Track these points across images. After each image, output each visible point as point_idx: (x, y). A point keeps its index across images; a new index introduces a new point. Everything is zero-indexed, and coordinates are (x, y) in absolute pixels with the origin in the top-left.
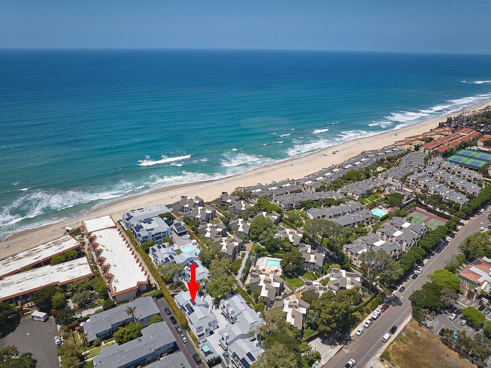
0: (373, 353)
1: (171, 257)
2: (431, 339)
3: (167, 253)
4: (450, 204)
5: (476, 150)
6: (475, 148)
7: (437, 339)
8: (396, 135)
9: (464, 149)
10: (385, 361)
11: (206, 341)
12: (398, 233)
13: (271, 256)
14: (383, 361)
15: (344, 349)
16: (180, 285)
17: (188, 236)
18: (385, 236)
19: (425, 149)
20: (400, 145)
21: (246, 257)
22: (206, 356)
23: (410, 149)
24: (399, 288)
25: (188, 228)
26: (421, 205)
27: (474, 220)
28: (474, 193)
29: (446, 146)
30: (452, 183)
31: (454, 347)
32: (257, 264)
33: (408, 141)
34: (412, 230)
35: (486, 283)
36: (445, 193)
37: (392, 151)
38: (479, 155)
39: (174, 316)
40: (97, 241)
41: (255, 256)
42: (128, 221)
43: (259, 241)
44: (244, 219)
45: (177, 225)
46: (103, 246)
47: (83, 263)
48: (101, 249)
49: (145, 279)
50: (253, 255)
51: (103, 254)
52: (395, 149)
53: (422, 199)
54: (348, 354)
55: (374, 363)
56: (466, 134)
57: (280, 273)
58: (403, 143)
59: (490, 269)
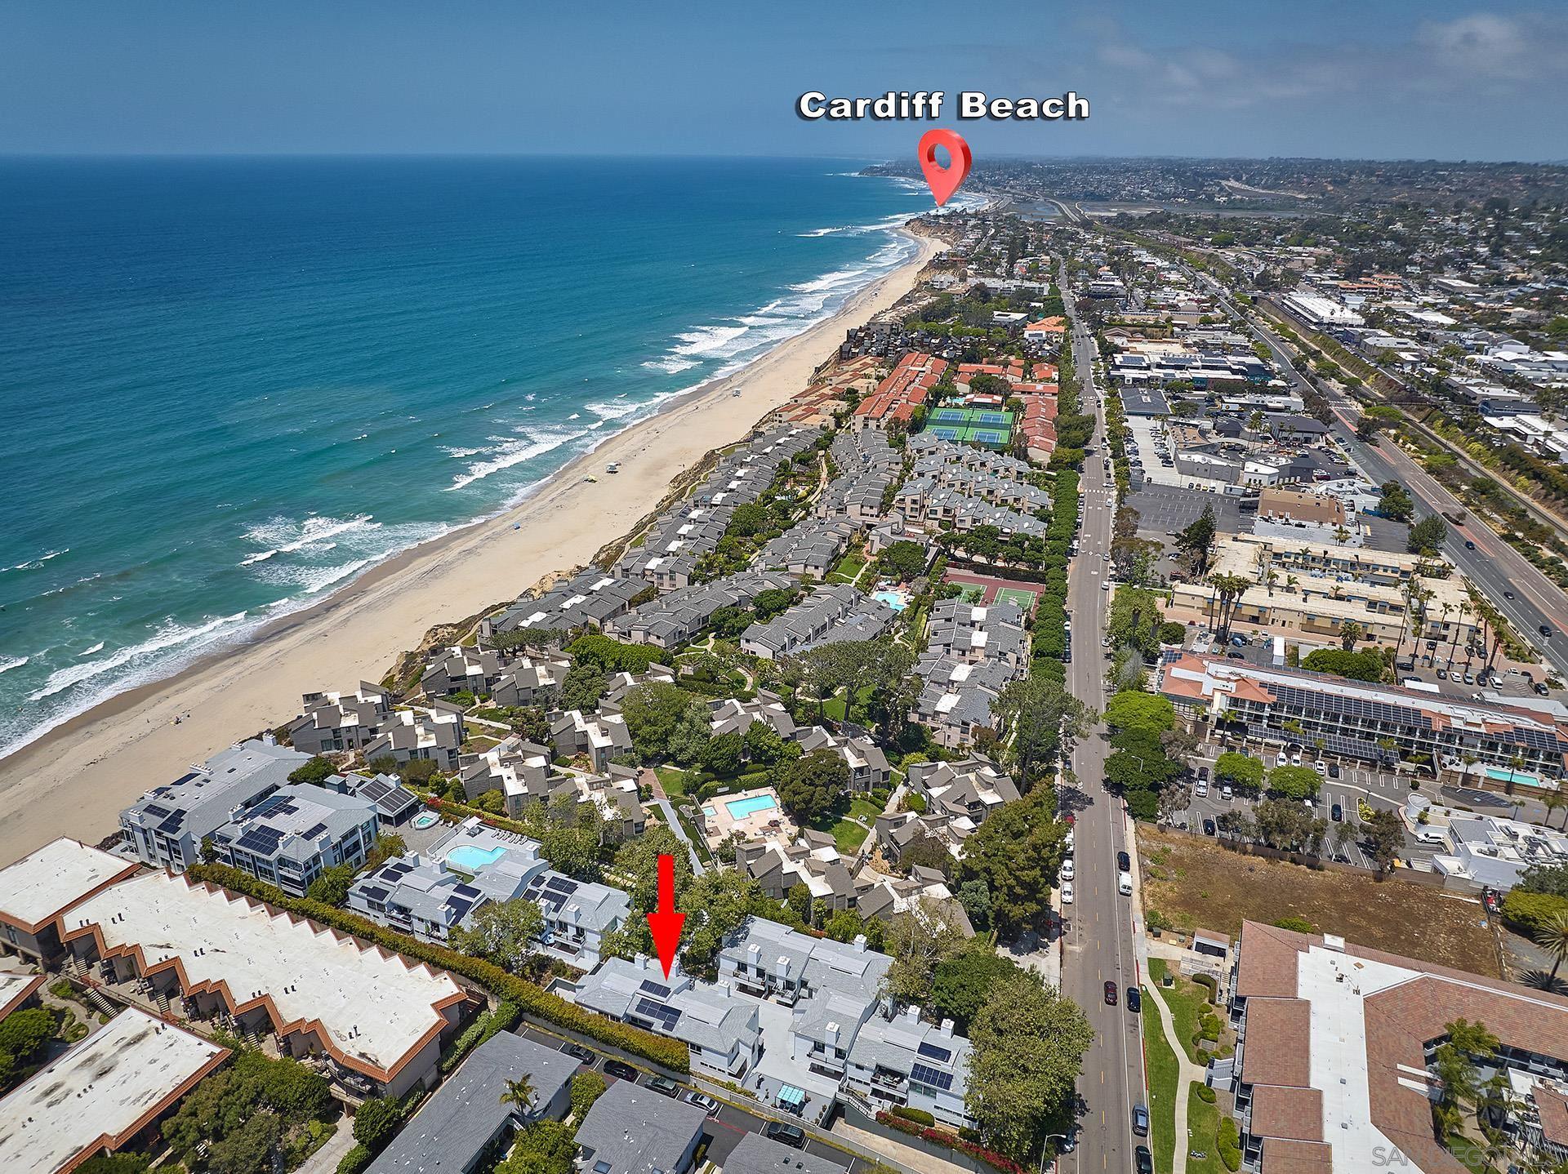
0: (1128, 929)
1: (461, 889)
2: (1200, 852)
3: (437, 884)
4: (1018, 541)
5: (961, 404)
6: (961, 401)
7: (1210, 846)
9: (936, 406)
10: (1164, 933)
11: (762, 1079)
12: (979, 638)
13: (727, 789)
14: (1158, 935)
15: (1068, 948)
17: (431, 816)
19: (866, 418)
20: (797, 418)
21: (671, 814)
23: (825, 424)
24: (1059, 766)
25: (415, 793)
26: (957, 562)
27: (1075, 570)
28: (1042, 507)
29: (907, 407)
30: (990, 492)
31: (1250, 848)
32: (708, 825)
33: (804, 404)
34: (1005, 621)
35: (1218, 695)
36: (994, 518)
37: (791, 436)
38: (978, 415)
39: (614, 1058)
40: (116, 937)
41: (692, 803)
42: (175, 830)
43: (669, 758)
44: (581, 708)
45: (374, 792)
46: (162, 947)
47: (141, 1031)
48: (164, 959)
49: (446, 987)
50: (685, 802)
51: (196, 973)
52: (793, 432)
53: (958, 543)
54: (1085, 954)
55: (1146, 947)
56: (922, 368)
57: (789, 828)
58: (798, 412)
59: (1205, 663)
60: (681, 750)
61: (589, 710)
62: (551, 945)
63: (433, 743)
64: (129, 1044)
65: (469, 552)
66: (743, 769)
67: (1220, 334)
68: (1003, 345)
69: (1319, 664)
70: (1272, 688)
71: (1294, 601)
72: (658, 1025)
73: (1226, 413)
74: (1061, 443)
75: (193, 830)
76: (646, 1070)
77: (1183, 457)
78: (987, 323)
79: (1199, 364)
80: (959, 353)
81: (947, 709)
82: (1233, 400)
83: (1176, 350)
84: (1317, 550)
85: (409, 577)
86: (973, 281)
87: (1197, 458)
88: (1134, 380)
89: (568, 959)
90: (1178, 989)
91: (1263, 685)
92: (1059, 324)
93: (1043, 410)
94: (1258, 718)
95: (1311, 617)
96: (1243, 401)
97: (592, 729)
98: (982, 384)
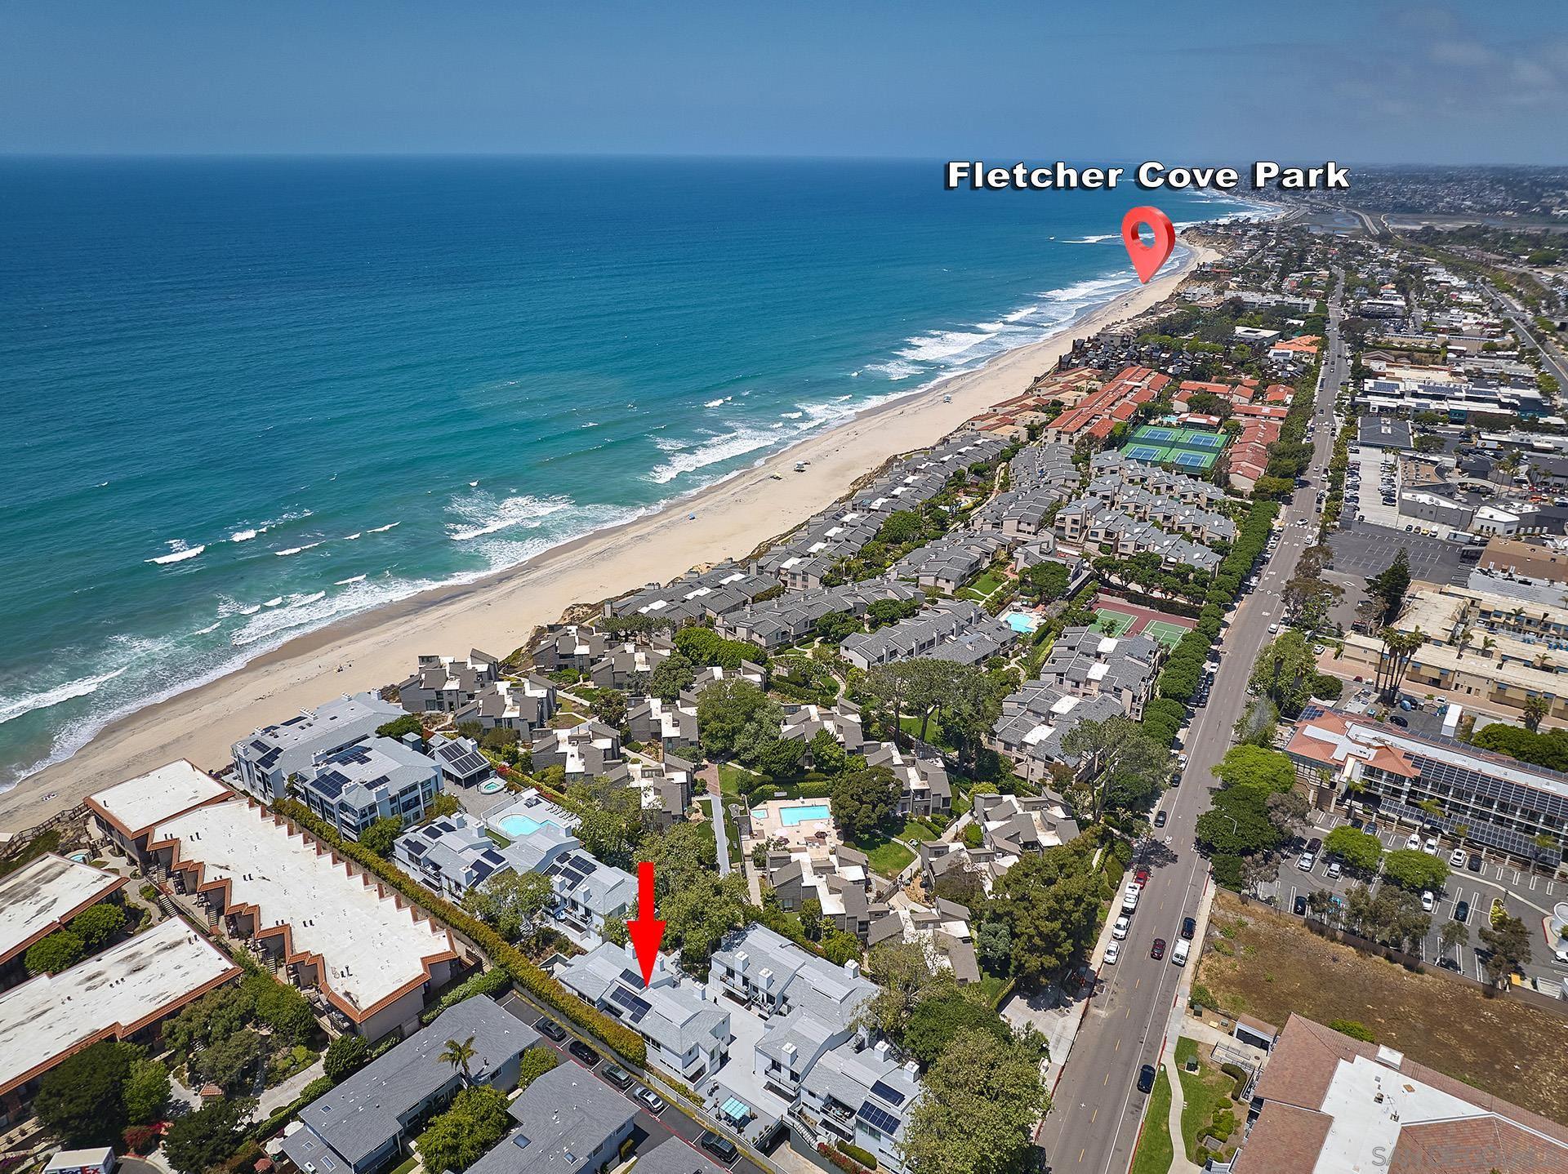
0: (1167, 1002)
1: (489, 855)
2: (1281, 930)
3: (470, 846)
4: (1182, 573)
5: (1174, 423)
6: (1173, 420)
7: (1295, 927)
8: (948, 400)
9: (1146, 423)
10: (1206, 1013)
11: (717, 1088)
12: (1098, 671)
13: (785, 794)
14: (1198, 1014)
15: (1093, 1010)
16: (551, 941)
17: (499, 782)
18: (1068, 684)
19: (1059, 432)
20: (989, 428)
21: (718, 811)
22: (740, 1131)
23: (1016, 436)
25: (488, 759)
26: (1110, 589)
27: (1244, 609)
28: (1224, 538)
29: (1108, 420)
30: (1167, 518)
31: (1340, 935)
32: (754, 827)
33: (1004, 413)
34: (1131, 655)
35: (1351, 761)
36: (1162, 545)
37: (976, 445)
38: (1189, 436)
40: (190, 853)
41: (742, 803)
43: (734, 756)
45: (450, 753)
46: (222, 867)
47: (178, 939)
48: (218, 879)
49: (439, 944)
50: (737, 802)
51: (240, 896)
52: (979, 442)
53: (1113, 569)
54: (1109, 1022)
55: (1181, 1024)
56: (1140, 383)
57: (833, 840)
58: (992, 421)
59: (1348, 724)
62: (562, 921)
63: (516, 714)
64: (165, 948)
65: (641, 538)
66: (802, 774)
67: (1502, 362)
68: (1242, 363)
69: (1494, 742)
70: (1418, 761)
71: (1488, 667)
73: (1480, 451)
74: (1271, 472)
75: (283, 767)
76: (609, 1057)
77: (1407, 496)
78: (1229, 340)
79: (1464, 394)
80: (1187, 369)
81: (1034, 741)
82: (1493, 437)
83: (1441, 378)
84: (1535, 610)
85: (580, 557)
86: (1229, 295)
87: (1424, 498)
88: (1381, 408)
89: (573, 936)
90: (1202, 1076)
91: (1408, 756)
92: (1312, 343)
93: (1261, 434)
94: (1397, 793)
95: (1502, 687)
96: (1504, 438)
97: (666, 719)
98: (1200, 404)
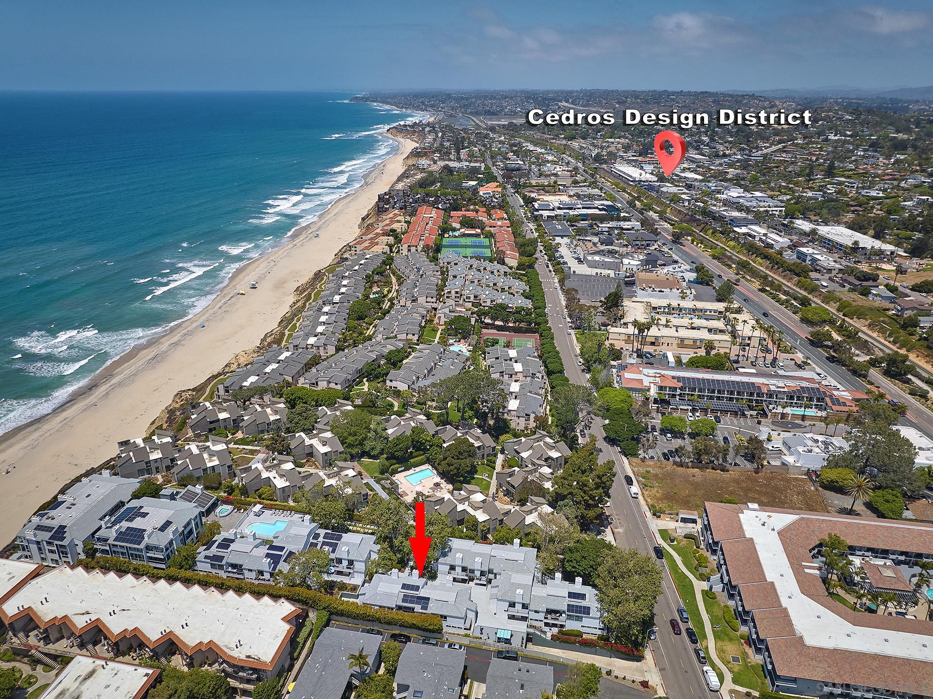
0: (643, 516)
1: (272, 548)
2: (665, 470)
3: (255, 547)
4: (519, 311)
5: (457, 235)
7: (669, 466)
8: (317, 236)
9: (445, 237)
10: (662, 516)
11: (482, 629)
12: (517, 367)
13: (403, 468)
14: (659, 517)
15: (615, 531)
18: (506, 377)
19: (409, 246)
20: (366, 248)
21: (377, 487)
22: (510, 645)
23: (384, 251)
24: (579, 434)
26: (487, 326)
28: (524, 291)
29: (429, 237)
30: (495, 284)
31: (689, 465)
32: (401, 490)
33: (367, 240)
35: (652, 385)
36: (502, 299)
37: (366, 259)
38: (468, 241)
39: (394, 632)
40: (47, 613)
41: (388, 479)
42: (63, 539)
44: (304, 430)
45: (189, 497)
46: (83, 614)
47: (90, 669)
48: (89, 622)
49: (287, 608)
50: (383, 479)
51: (116, 626)
52: (368, 256)
53: (485, 314)
54: (625, 532)
55: (656, 525)
56: (431, 215)
58: (366, 244)
59: (641, 369)
60: (373, 449)
61: (308, 431)
62: (333, 573)
63: (216, 462)
64: (85, 679)
65: (176, 344)
66: (411, 456)
67: (585, 189)
68: (470, 200)
69: (694, 364)
70: (679, 379)
71: (671, 332)
72: (418, 608)
73: (602, 233)
74: (521, 254)
75: (76, 537)
76: (415, 636)
77: (589, 258)
78: (459, 188)
79: (581, 206)
80: (448, 205)
82: (603, 225)
83: (565, 199)
84: (674, 304)
86: (441, 164)
87: (597, 258)
88: (548, 217)
89: (346, 580)
90: (679, 543)
91: (673, 377)
92: (497, 187)
93: (506, 236)
94: (674, 396)
95: (682, 340)
96: (608, 225)
97: (315, 442)
98: (467, 223)
